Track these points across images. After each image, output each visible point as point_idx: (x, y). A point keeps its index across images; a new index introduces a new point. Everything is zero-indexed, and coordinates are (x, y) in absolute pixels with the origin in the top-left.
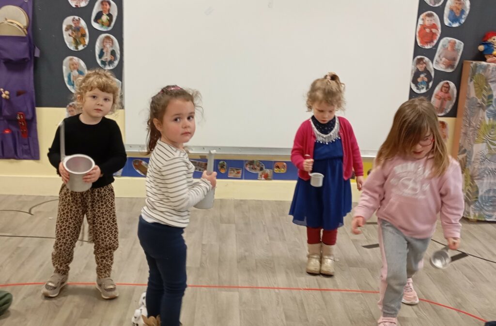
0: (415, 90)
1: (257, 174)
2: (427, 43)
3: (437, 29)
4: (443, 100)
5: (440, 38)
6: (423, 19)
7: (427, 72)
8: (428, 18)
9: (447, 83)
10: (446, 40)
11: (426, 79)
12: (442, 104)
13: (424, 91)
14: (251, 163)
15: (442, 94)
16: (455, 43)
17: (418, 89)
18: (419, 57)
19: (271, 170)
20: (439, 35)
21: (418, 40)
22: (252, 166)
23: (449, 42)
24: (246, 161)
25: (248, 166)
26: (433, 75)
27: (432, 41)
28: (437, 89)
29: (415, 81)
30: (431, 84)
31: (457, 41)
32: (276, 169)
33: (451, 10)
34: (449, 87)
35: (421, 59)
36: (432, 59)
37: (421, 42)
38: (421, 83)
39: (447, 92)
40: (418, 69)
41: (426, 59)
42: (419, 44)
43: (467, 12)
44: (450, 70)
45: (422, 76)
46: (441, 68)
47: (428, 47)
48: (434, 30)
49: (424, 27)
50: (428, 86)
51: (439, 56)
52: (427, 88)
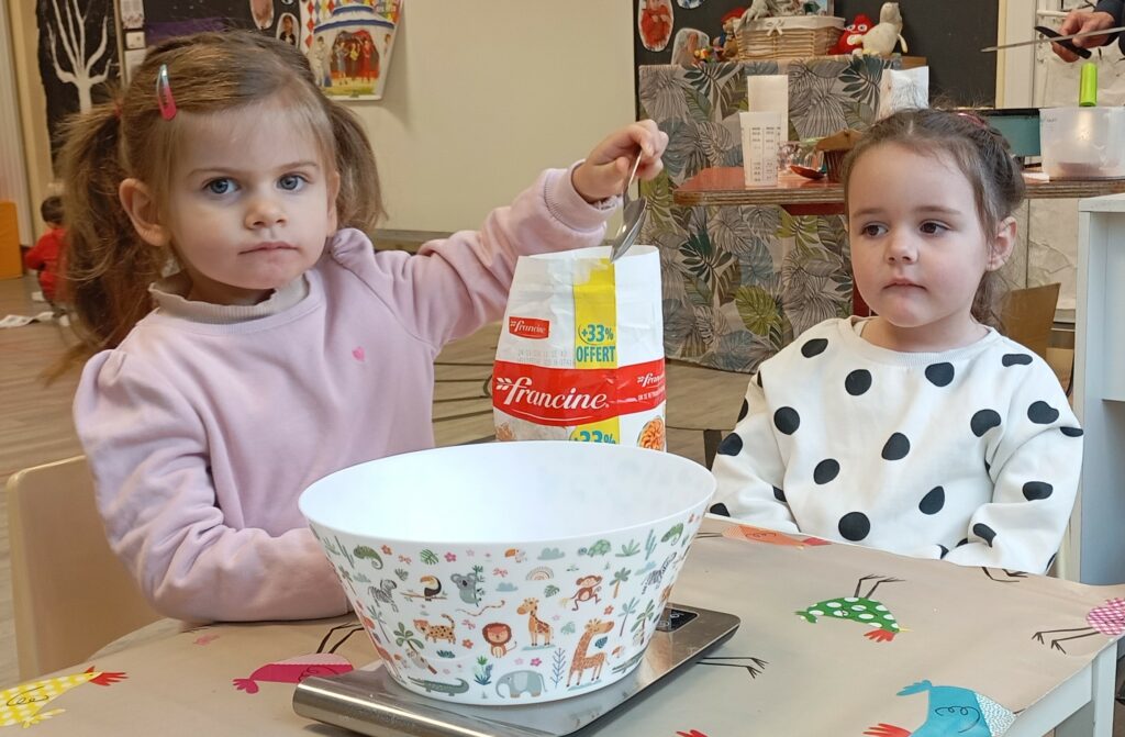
2: (657, 41)
3: (668, 14)
5: (675, 31)
10: (684, 32)
16: (697, 37)
20: (672, 26)
21: (643, 37)
23: (688, 36)
27: (663, 38)
31: (700, 33)
37: (647, 42)
42: (644, 45)
47: (658, 48)
49: (649, 13)
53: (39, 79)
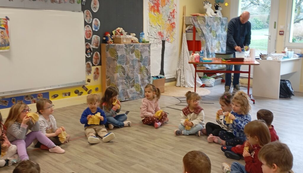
0: (87, 56)
1: (30, 101)
4: (96, 59)
5: (93, 35)
6: (86, 28)
7: (90, 49)
8: (87, 28)
9: (97, 53)
11: (90, 52)
12: (96, 61)
13: (90, 56)
14: (27, 96)
15: (96, 57)
16: (97, 37)
17: (88, 56)
18: (87, 43)
19: (36, 98)
20: (92, 34)
22: (27, 98)
24: (25, 96)
25: (26, 98)
26: (92, 50)
28: (94, 55)
29: (86, 53)
30: (92, 53)
32: (38, 97)
33: (95, 25)
34: (97, 54)
35: (88, 44)
36: (91, 44)
38: (89, 53)
39: (97, 56)
40: (87, 48)
41: (89, 44)
42: (86, 38)
43: (99, 25)
44: (97, 48)
45: (88, 50)
46: (94, 47)
47: (89, 39)
48: (90, 32)
49: (87, 31)
50: (91, 54)
51: (93, 43)
52: (91, 55)
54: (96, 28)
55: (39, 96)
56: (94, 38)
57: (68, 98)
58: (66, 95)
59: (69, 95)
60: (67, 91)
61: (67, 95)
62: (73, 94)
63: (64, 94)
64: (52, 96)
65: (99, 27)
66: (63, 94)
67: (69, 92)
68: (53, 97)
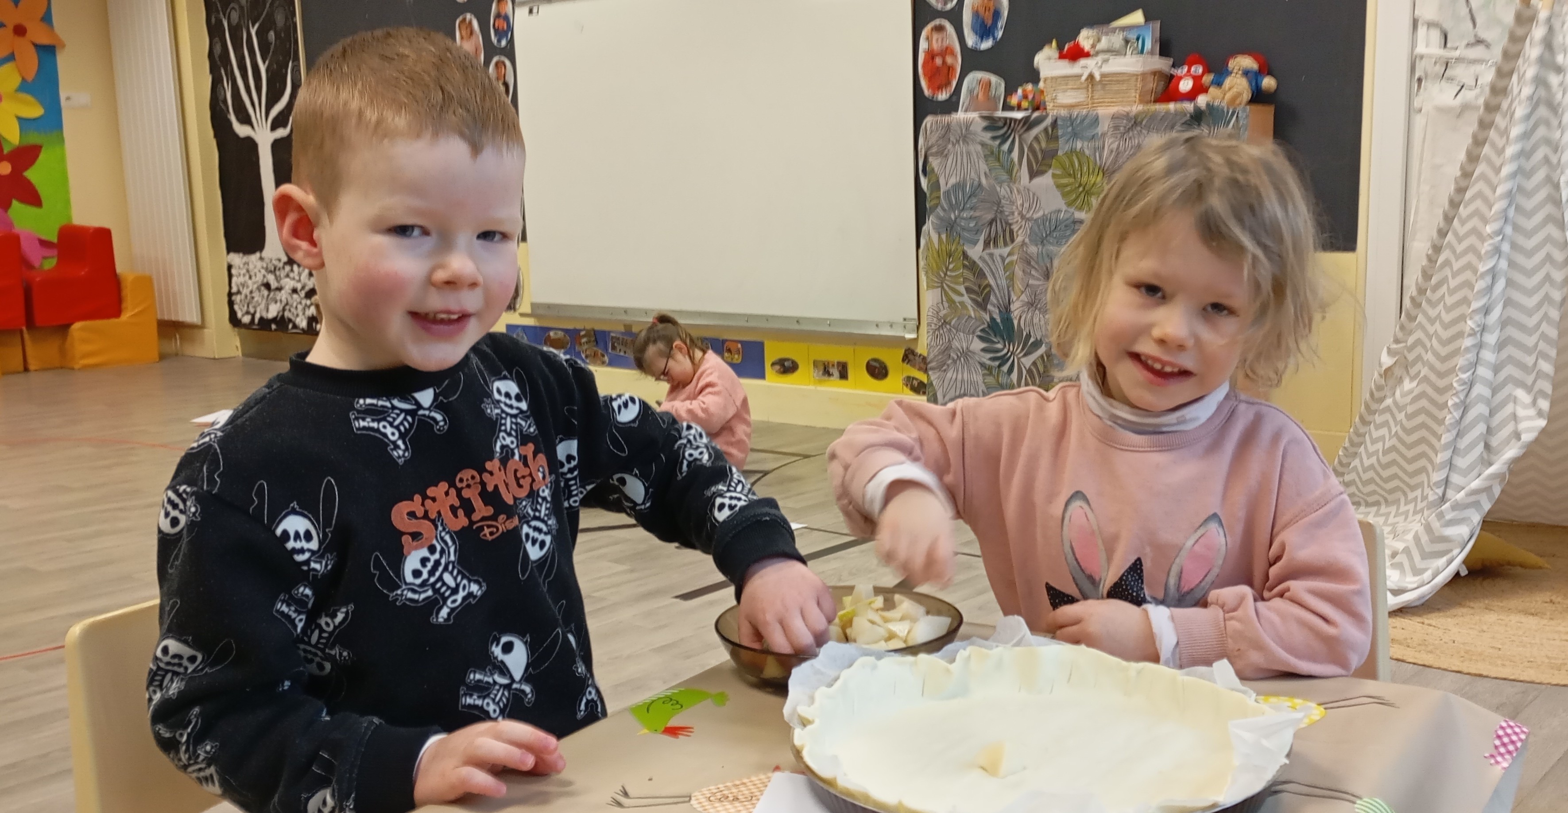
3: (955, 57)
5: (963, 75)
6: (926, 40)
20: (959, 70)
23: (980, 81)
43: (1005, 14)
53: (211, 133)
54: (984, 31)
55: (729, 351)
56: (971, 91)
57: (834, 387)
58: (827, 372)
59: (844, 375)
60: (834, 354)
61: (835, 372)
62: (858, 372)
63: (822, 368)
64: (773, 364)
65: (1001, 23)
66: (816, 364)
67: (842, 359)
68: (778, 367)
